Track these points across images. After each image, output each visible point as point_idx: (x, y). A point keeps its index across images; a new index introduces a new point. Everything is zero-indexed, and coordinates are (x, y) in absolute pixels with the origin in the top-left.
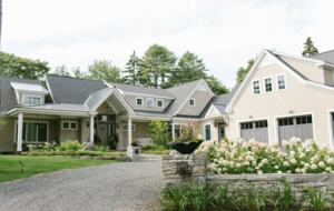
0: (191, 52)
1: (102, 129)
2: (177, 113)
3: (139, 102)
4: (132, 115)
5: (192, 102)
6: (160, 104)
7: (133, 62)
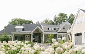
0: (72, 14)
1: (37, 37)
2: (59, 32)
3: (48, 29)
4: (44, 33)
5: (64, 28)
6: (55, 29)
7: (55, 18)
